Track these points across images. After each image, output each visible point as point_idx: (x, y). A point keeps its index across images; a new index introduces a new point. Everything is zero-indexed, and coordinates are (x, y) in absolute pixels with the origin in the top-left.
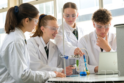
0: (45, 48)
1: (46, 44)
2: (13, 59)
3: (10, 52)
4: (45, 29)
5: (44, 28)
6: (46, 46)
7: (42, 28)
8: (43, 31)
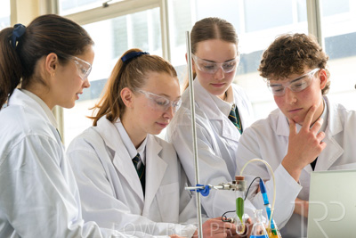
0: (135, 160)
1: (137, 147)
2: (29, 187)
3: (17, 168)
4: (134, 98)
5: (131, 93)
6: (138, 155)
7: (125, 94)
8: (126, 103)
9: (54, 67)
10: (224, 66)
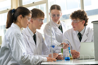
9: (21, 18)
10: (57, 16)
